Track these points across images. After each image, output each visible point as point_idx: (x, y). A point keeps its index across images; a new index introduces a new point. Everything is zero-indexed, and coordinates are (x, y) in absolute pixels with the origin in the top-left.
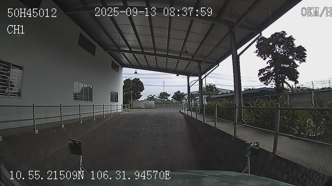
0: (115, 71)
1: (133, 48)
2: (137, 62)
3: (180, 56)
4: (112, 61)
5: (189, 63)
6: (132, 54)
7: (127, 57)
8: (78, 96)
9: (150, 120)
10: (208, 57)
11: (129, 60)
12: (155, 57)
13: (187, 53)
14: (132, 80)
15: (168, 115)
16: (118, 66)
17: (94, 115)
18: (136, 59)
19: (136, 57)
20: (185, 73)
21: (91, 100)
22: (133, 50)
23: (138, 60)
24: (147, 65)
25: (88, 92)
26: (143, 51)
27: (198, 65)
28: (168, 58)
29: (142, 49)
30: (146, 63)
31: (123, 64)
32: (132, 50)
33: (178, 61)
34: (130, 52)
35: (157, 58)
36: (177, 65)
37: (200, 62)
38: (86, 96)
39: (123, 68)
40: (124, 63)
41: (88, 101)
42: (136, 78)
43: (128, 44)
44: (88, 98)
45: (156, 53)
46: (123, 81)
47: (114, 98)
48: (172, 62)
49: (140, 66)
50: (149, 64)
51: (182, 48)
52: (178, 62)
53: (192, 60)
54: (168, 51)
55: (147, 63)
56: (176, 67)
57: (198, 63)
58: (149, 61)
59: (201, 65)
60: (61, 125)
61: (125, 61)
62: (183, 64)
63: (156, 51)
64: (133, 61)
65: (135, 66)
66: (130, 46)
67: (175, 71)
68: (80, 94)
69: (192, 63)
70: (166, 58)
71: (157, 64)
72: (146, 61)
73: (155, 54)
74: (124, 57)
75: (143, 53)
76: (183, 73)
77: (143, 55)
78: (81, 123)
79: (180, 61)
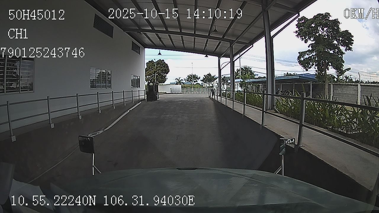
0: (136, 53)
1: (155, 27)
2: (160, 42)
3: (209, 35)
4: (132, 42)
5: (220, 42)
6: (154, 33)
7: (150, 37)
8: (95, 84)
9: (175, 106)
10: (240, 37)
11: (152, 40)
12: (181, 36)
13: (216, 32)
14: (156, 62)
15: (196, 100)
16: (140, 47)
17: (114, 103)
18: (160, 38)
19: (160, 37)
20: (215, 53)
21: (110, 87)
22: (156, 29)
23: (162, 39)
24: (173, 45)
25: (106, 78)
26: (168, 30)
27: (229, 46)
28: (196, 37)
29: (166, 28)
30: (171, 43)
31: (144, 44)
32: (154, 29)
33: (207, 40)
34: (153, 31)
35: (183, 38)
36: (206, 45)
37: (232, 42)
38: (104, 82)
39: (146, 49)
40: (147, 44)
41: (106, 88)
42: (160, 60)
43: (150, 23)
44: (106, 84)
45: (182, 32)
46: (146, 63)
47: (136, 83)
48: (200, 42)
49: (164, 46)
50: (174, 43)
51: (211, 27)
52: (207, 42)
53: (223, 39)
54: (195, 29)
55: (173, 43)
56: (205, 47)
57: (229, 43)
58: (174, 40)
59: (233, 45)
60: (78, 116)
61: (147, 41)
62: (212, 44)
63: (182, 30)
64: (157, 41)
65: (159, 46)
66: (152, 25)
67: (204, 51)
68: (98, 80)
69: (223, 42)
70: (193, 37)
71: (183, 44)
72: (170, 41)
73: (180, 33)
74: (146, 37)
75: (167, 32)
76: (213, 54)
77: (167, 34)
78: (100, 113)
79: (209, 40)
